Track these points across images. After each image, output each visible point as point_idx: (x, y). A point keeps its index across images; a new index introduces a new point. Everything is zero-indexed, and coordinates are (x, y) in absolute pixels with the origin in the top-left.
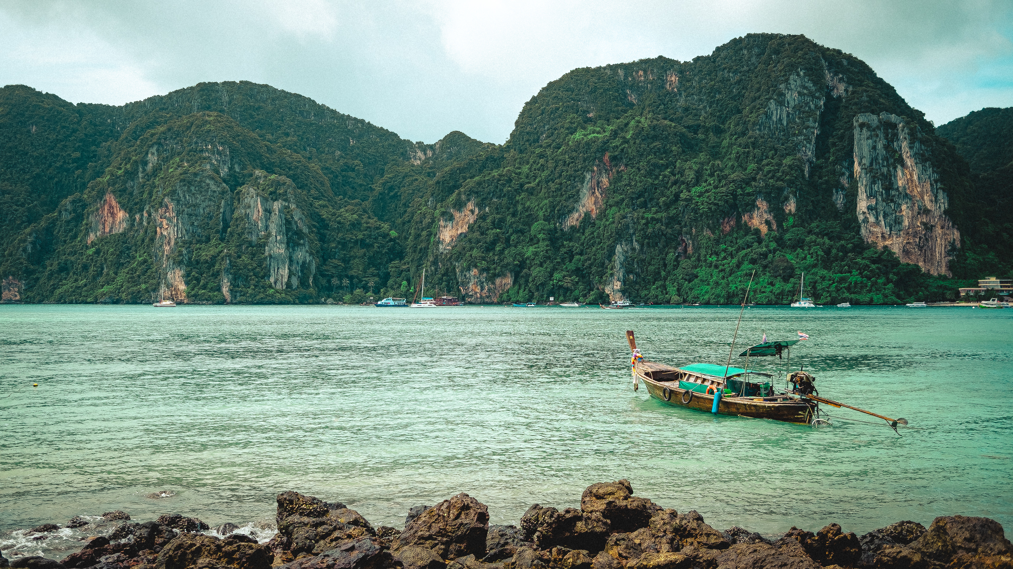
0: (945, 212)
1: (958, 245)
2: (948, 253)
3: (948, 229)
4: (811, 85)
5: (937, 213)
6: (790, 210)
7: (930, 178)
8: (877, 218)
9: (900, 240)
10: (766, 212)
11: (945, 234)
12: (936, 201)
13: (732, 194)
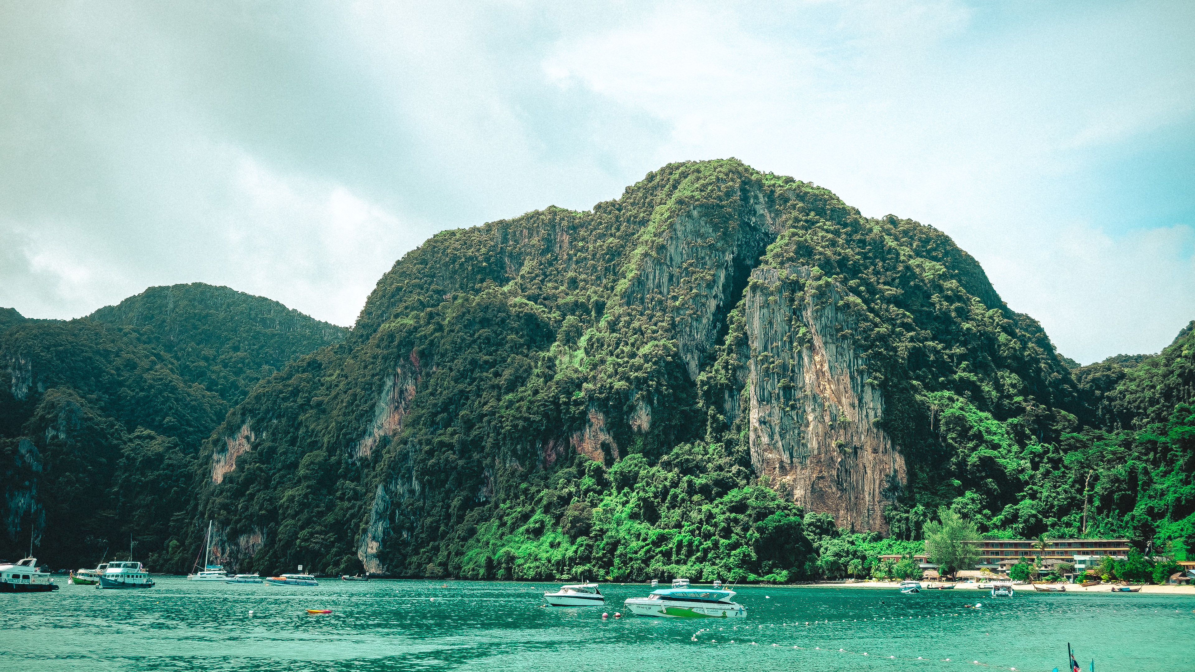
0: (877, 425)
1: (903, 479)
2: (885, 494)
3: (885, 452)
4: (711, 230)
5: (863, 426)
6: (639, 427)
7: (849, 367)
8: (771, 437)
9: (807, 472)
10: (601, 430)
11: (881, 462)
12: (861, 406)
13: (553, 403)
